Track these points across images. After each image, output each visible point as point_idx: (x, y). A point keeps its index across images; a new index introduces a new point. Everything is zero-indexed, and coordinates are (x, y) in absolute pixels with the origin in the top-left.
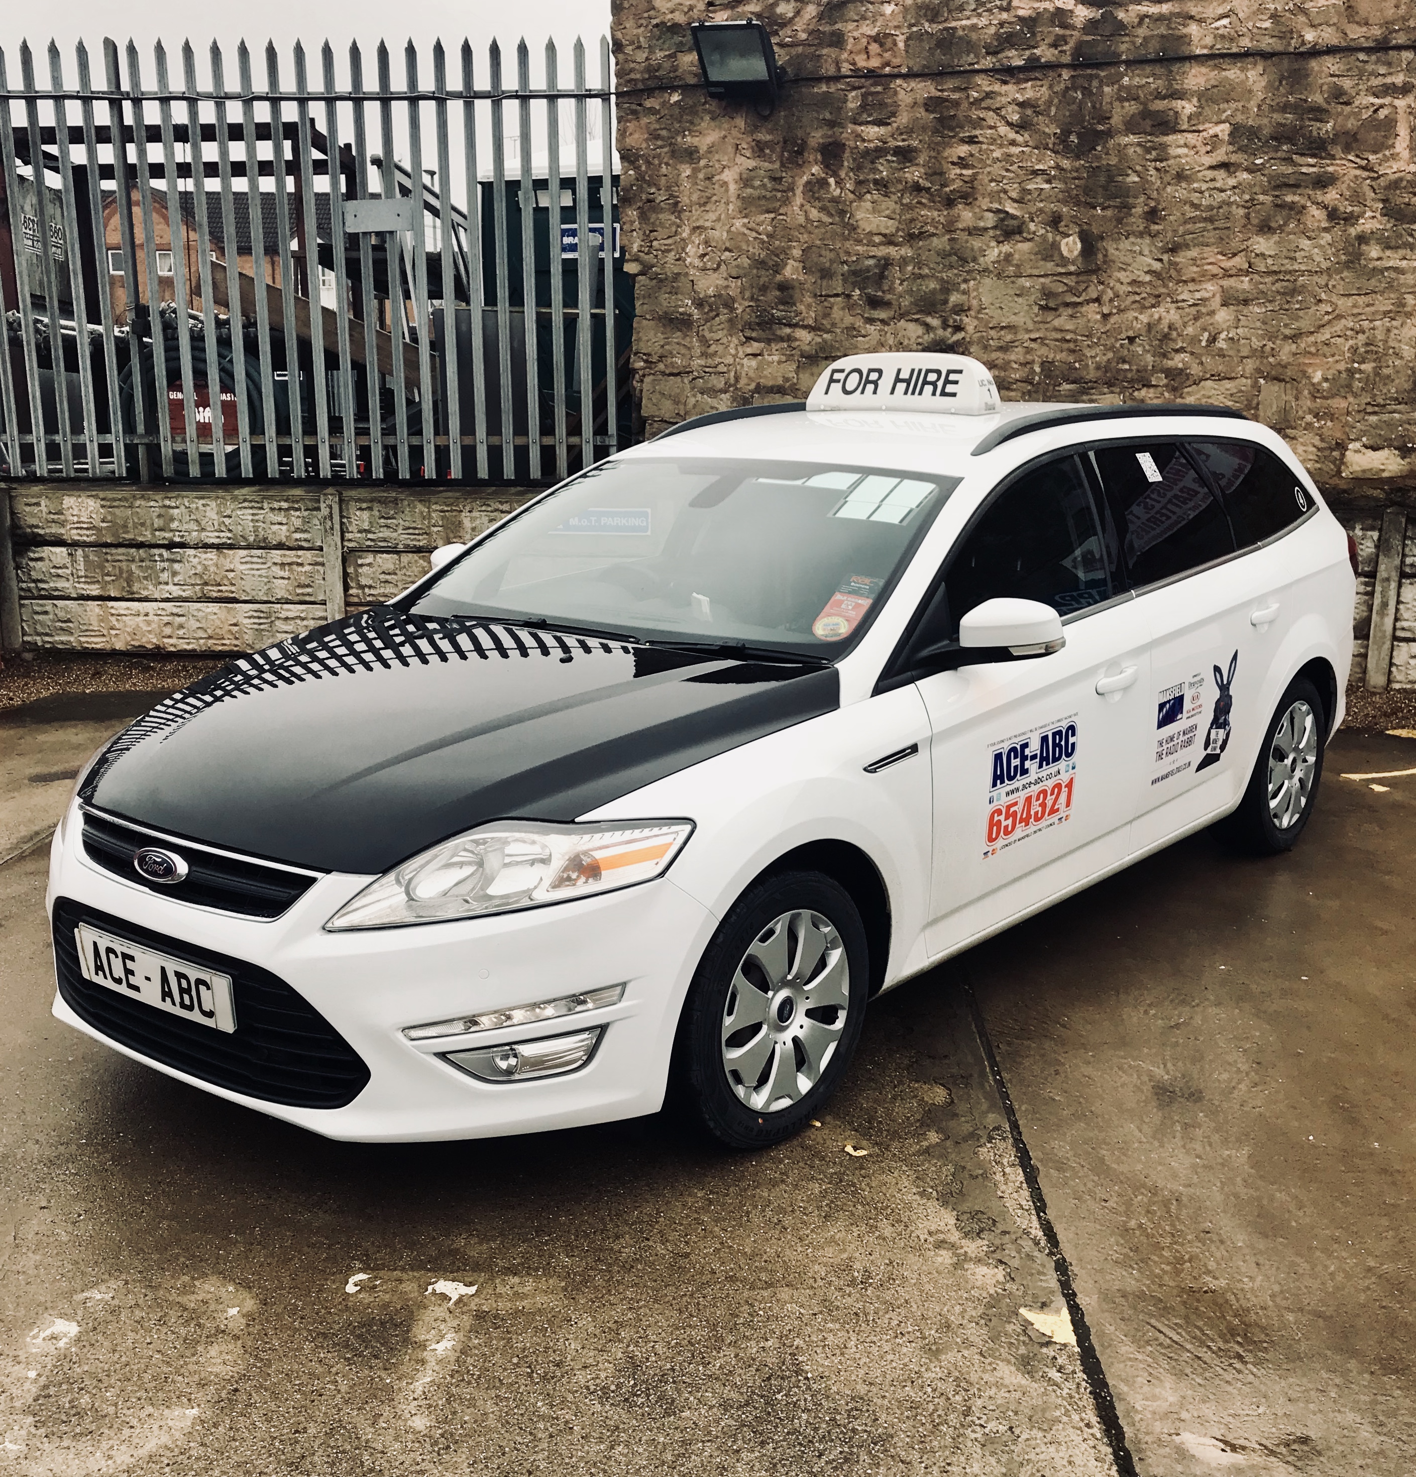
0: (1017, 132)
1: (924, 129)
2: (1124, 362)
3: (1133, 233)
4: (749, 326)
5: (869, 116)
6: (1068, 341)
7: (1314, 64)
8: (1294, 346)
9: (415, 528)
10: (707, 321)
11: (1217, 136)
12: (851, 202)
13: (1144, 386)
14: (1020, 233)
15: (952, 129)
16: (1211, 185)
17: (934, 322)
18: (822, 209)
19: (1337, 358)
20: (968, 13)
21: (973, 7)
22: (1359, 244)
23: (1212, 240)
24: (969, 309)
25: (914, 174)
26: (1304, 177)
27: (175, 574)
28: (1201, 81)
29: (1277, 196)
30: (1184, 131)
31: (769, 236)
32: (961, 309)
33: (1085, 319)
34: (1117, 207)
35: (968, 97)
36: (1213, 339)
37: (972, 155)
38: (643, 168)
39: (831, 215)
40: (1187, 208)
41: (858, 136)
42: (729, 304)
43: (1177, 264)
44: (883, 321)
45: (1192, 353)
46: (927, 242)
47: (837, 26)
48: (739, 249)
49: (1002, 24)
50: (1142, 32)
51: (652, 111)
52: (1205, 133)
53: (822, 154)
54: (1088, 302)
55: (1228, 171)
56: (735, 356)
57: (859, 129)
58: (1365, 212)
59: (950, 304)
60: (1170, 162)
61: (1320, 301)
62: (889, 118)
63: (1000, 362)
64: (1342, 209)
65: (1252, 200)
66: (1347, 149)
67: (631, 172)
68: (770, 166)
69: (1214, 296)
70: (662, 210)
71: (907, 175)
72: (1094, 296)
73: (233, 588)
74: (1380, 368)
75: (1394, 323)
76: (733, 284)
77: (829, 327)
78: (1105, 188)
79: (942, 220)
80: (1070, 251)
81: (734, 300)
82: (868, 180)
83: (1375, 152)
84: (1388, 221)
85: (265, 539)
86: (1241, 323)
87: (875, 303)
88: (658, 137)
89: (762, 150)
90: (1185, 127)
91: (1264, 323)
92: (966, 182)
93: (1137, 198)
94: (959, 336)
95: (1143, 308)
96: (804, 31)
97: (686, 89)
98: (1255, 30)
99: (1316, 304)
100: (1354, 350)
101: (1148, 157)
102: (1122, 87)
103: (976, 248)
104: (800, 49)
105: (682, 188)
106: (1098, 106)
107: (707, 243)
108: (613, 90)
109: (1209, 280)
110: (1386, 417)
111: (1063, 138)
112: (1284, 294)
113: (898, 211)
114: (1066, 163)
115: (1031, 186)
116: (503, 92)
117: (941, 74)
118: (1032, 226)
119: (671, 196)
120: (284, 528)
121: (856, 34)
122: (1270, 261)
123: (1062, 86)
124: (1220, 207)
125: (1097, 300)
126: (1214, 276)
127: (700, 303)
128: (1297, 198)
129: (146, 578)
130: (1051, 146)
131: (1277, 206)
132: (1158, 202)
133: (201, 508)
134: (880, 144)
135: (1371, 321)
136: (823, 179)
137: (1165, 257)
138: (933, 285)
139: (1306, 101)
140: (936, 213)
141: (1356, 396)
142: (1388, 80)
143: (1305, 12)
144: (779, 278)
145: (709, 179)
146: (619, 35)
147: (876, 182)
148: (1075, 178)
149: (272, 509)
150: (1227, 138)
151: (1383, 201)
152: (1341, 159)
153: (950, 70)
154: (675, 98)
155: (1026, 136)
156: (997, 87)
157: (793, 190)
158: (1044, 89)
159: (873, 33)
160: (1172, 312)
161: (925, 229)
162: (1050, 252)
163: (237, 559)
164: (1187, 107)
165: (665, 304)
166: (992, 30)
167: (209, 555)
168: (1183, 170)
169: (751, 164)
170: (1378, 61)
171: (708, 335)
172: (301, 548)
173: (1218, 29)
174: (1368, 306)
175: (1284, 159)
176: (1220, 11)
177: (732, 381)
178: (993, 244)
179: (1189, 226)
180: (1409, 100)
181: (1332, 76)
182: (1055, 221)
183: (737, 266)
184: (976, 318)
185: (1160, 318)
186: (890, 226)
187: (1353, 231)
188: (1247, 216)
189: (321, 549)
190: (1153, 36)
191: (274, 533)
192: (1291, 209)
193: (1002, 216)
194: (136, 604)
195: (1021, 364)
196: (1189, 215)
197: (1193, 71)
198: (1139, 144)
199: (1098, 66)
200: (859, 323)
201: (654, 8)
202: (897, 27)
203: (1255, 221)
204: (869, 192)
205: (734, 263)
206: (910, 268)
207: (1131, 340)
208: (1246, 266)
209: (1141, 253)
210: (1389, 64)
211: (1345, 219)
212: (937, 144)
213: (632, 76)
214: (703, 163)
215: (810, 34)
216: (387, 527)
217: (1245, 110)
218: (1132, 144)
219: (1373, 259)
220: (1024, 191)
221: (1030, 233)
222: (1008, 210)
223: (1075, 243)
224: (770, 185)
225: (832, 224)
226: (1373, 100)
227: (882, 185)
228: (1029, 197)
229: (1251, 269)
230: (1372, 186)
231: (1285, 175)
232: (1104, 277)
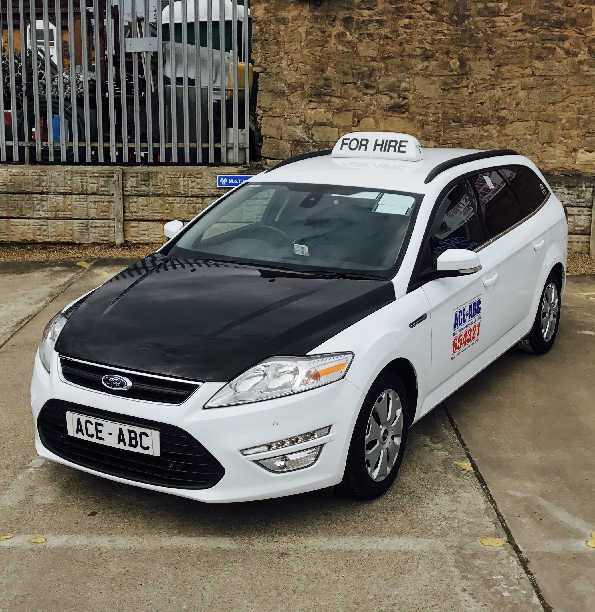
0: (430, 14)
1: (389, 12)
2: (479, 113)
3: (482, 58)
4: (311, 96)
5: (365, 6)
6: (454, 104)
8: (553, 107)
9: (157, 185)
10: (291, 93)
11: (517, 18)
12: (357, 43)
13: (488, 124)
14: (432, 57)
15: (402, 13)
16: (516, 38)
17: (395, 95)
18: (344, 45)
19: (572, 112)
22: (579, 65)
23: (516, 62)
24: (410, 90)
25: (384, 31)
26: (554, 36)
27: (43, 206)
29: (543, 44)
30: (502, 16)
31: (320, 57)
32: (406, 90)
33: (461, 95)
34: (474, 47)
36: (518, 104)
37: (410, 24)
38: (263, 26)
39: (347, 48)
40: (505, 48)
41: (360, 14)
42: (302, 86)
43: (501, 72)
44: (371, 95)
45: (509, 110)
46: (391, 60)
48: (306, 62)
51: (267, 1)
52: (511, 17)
53: (344, 21)
54: (463, 87)
55: (522, 33)
56: (305, 109)
57: (360, 11)
58: (581, 52)
59: (401, 88)
60: (496, 28)
61: (564, 88)
62: (373, 7)
63: (424, 113)
64: (571, 50)
65: (533, 45)
66: (572, 25)
67: (257, 27)
68: (320, 26)
69: (518, 85)
70: (271, 45)
71: (382, 31)
72: (466, 85)
73: (70, 213)
74: (590, 117)
76: (303, 77)
77: (346, 96)
78: (469, 39)
79: (397, 51)
80: (454, 65)
81: (303, 84)
82: (364, 34)
83: (584, 27)
84: (591, 56)
85: (87, 190)
86: (530, 97)
87: (367, 87)
88: (270, 13)
89: (316, 19)
90: (503, 14)
91: (540, 97)
92: (408, 35)
93: (482, 43)
94: (405, 101)
95: (486, 89)
99: (561, 90)
100: (579, 109)
101: (488, 26)
103: (412, 63)
105: (281, 36)
106: (465, 4)
107: (292, 60)
109: (515, 79)
110: (594, 138)
111: (450, 18)
112: (548, 85)
113: (378, 47)
114: (451, 28)
115: (437, 37)
118: (437, 54)
119: (275, 38)
120: (96, 185)
122: (541, 71)
124: (519, 48)
125: (467, 86)
126: (518, 77)
127: (288, 86)
128: (552, 45)
129: (29, 208)
130: (445, 20)
131: (543, 48)
132: (492, 45)
133: (57, 176)
134: (370, 18)
135: (586, 97)
136: (344, 32)
137: (496, 69)
138: (394, 79)
139: (554, 5)
140: (394, 48)
141: (581, 129)
144: (324, 75)
145: (292, 31)
147: (368, 34)
149: (90, 177)
150: (521, 19)
151: (589, 47)
152: (570, 29)
155: (434, 15)
157: (330, 37)
161: (390, 55)
162: (445, 65)
163: (73, 200)
164: (504, 6)
165: (272, 85)
167: (60, 198)
168: (502, 32)
169: (311, 25)
171: (291, 99)
172: (103, 194)
174: (584, 91)
175: (546, 29)
177: (303, 119)
178: (420, 62)
179: (506, 56)
182: (448, 53)
183: (306, 70)
184: (413, 94)
185: (494, 95)
186: (374, 54)
187: (576, 59)
188: (531, 52)
189: (113, 195)
191: (91, 187)
192: (550, 49)
193: (424, 50)
194: (24, 220)
195: (433, 114)
196: (505, 51)
198: (483, 21)
200: (360, 94)
203: (535, 55)
204: (364, 38)
205: (304, 68)
206: (383, 72)
207: (482, 104)
208: (531, 73)
209: (485, 67)
211: (572, 54)
212: (395, 18)
214: (290, 24)
216: (144, 185)
217: (529, 8)
218: (480, 20)
219: (584, 71)
220: (434, 39)
221: (436, 57)
222: (426, 47)
223: (456, 62)
224: (320, 34)
225: (348, 52)
226: (581, 5)
227: (370, 35)
228: (435, 42)
229: (533, 74)
230: (583, 41)
231: (546, 35)
232: (469, 77)
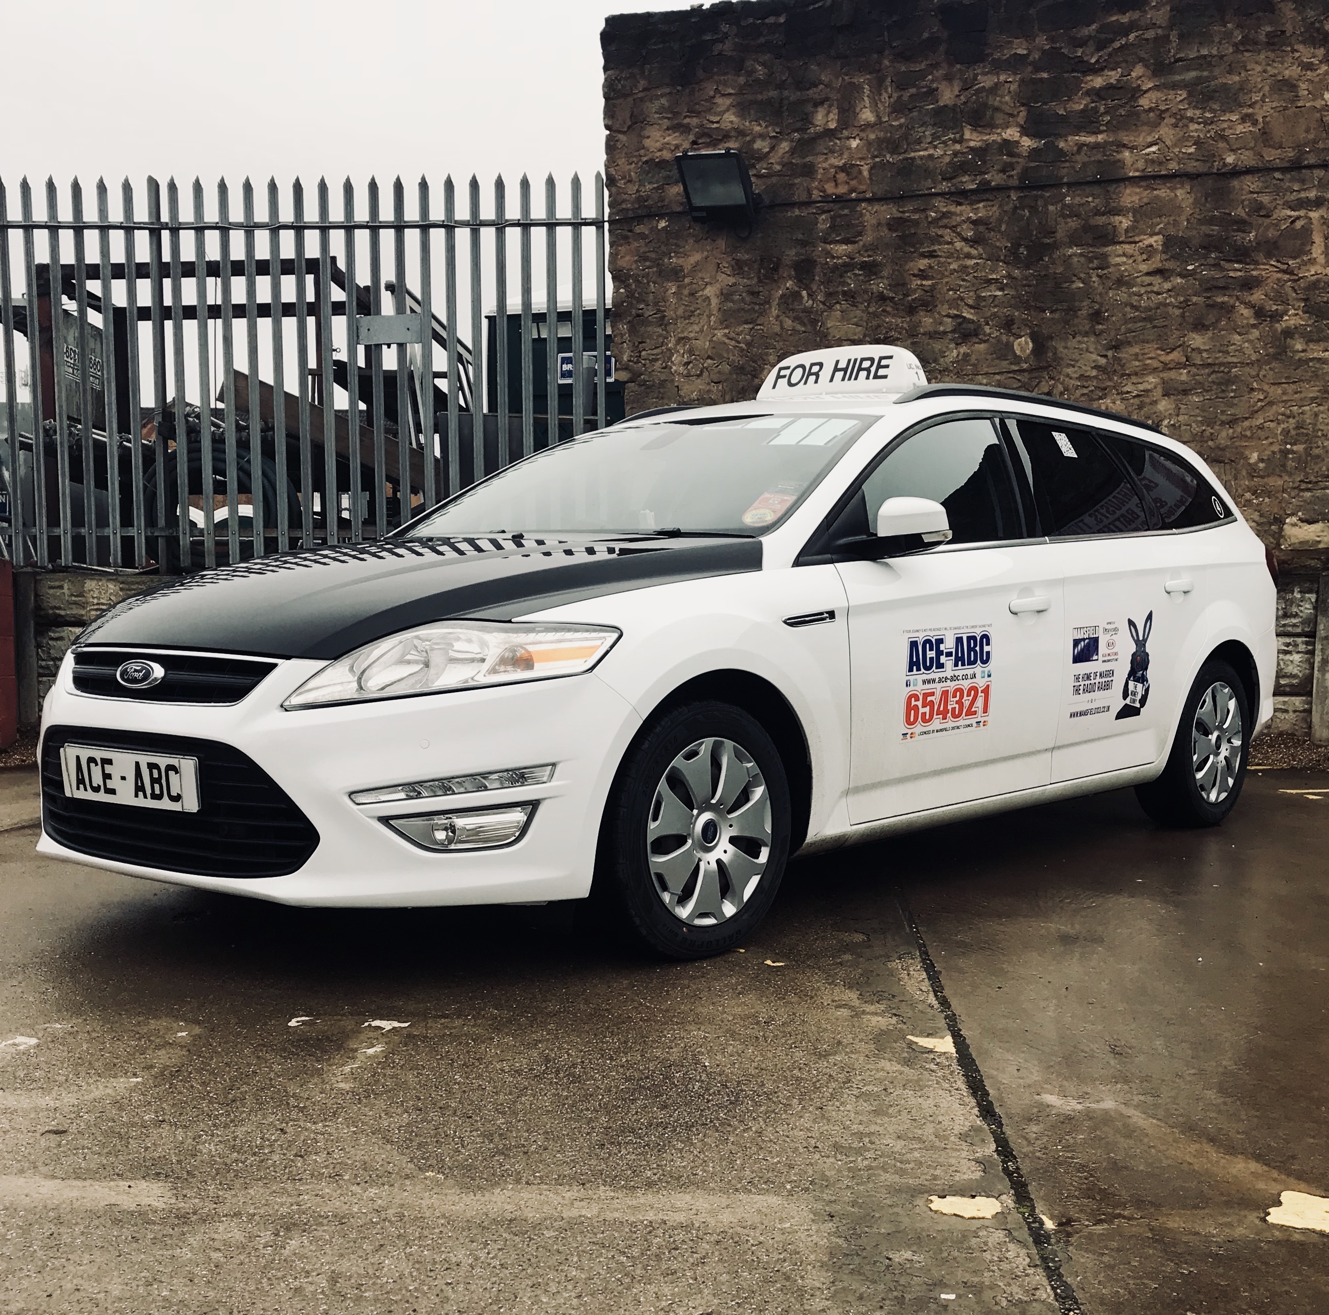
0: (971, 247)
1: (887, 245)
3: (1079, 332)
5: (838, 235)
7: (1235, 183)
8: (1231, 431)
11: (1151, 246)
12: (822, 312)
14: (976, 335)
15: (913, 246)
16: (1149, 289)
18: (796, 319)
19: (1271, 440)
20: (924, 145)
21: (929, 140)
22: (1285, 339)
23: (1151, 338)
25: (880, 286)
26: (1230, 281)
28: (1136, 198)
29: (1209, 298)
30: (1122, 242)
31: (749, 344)
34: (1064, 310)
35: (927, 217)
37: (931, 267)
38: (633, 286)
39: (804, 324)
40: (1128, 309)
41: (828, 254)
43: (1120, 359)
47: (808, 159)
48: (721, 356)
49: (955, 154)
50: (1081, 158)
51: (642, 236)
52: (1140, 244)
53: (795, 270)
55: (1164, 277)
57: (828, 247)
58: (1288, 311)
60: (1110, 270)
61: (1252, 389)
62: (855, 237)
64: (1268, 308)
65: (1186, 301)
66: (1269, 255)
67: (622, 290)
68: (749, 282)
69: (1155, 387)
70: (650, 324)
71: (872, 287)
72: (1046, 390)
74: (1311, 448)
75: (1321, 408)
76: (714, 388)
78: (1052, 294)
79: (905, 325)
80: (1023, 350)
82: (837, 292)
83: (1294, 258)
84: (1310, 318)
86: (1182, 411)
88: (646, 259)
89: (741, 268)
90: (1122, 239)
91: (1202, 410)
92: (926, 291)
93: (1081, 302)
95: (1091, 399)
96: (778, 163)
97: (672, 216)
98: (1181, 155)
99: (1249, 393)
100: (1286, 432)
101: (1091, 265)
102: (1065, 206)
103: (936, 350)
104: (774, 180)
105: (668, 304)
106: (1044, 222)
107: (690, 352)
108: (606, 218)
109: (1150, 374)
110: (1319, 493)
111: (1013, 251)
112: (1219, 384)
113: (865, 318)
114: (1016, 273)
115: (985, 294)
116: (507, 221)
117: (902, 197)
118: (987, 329)
119: (659, 311)
121: (825, 165)
122: (1205, 355)
123: (1011, 205)
124: (1158, 308)
125: (1049, 394)
126: (1155, 369)
128: (1226, 299)
130: (1002, 258)
131: (1208, 306)
132: (1101, 304)
134: (847, 260)
135: (1300, 407)
136: (797, 292)
137: (1110, 353)
139: (1230, 214)
140: (899, 320)
141: (1290, 474)
142: (1303, 195)
143: (1224, 138)
145: (693, 294)
146: (613, 172)
147: (844, 293)
148: (1025, 286)
150: (1160, 248)
151: (1306, 300)
152: (1264, 264)
153: (910, 194)
154: (662, 224)
155: (981, 250)
156: (953, 208)
157: (768, 303)
158: (995, 208)
159: (841, 164)
160: (1118, 402)
161: (890, 334)
162: (1004, 352)
164: (1125, 222)
166: (947, 159)
168: (1122, 276)
169: (731, 280)
170: (1292, 180)
173: (1148, 154)
174: (1296, 393)
175: (1214, 265)
176: (1150, 139)
178: (952, 346)
179: (1130, 326)
180: (1322, 212)
181: (1252, 192)
182: (1008, 325)
183: (719, 372)
186: (858, 333)
187: (1279, 327)
188: (1183, 316)
190: (1090, 163)
192: (1222, 308)
193: (959, 321)
196: (1128, 316)
197: (1128, 191)
198: (1081, 255)
199: (1042, 187)
201: (643, 148)
202: (861, 159)
203: (1189, 320)
204: (838, 303)
205: (716, 370)
208: (1183, 359)
209: (1087, 350)
210: (1303, 181)
211: (1270, 316)
212: (899, 258)
213: (624, 206)
214: (687, 280)
215: (783, 166)
217: (1176, 223)
218: (1075, 254)
219: (1298, 351)
220: (979, 298)
221: (985, 335)
222: (964, 315)
223: (1027, 343)
224: (748, 299)
225: (804, 332)
226: (1289, 213)
227: (850, 296)
228: (983, 303)
229: (1188, 363)
230: (1293, 288)
231: (1213, 278)
232: (1054, 373)
